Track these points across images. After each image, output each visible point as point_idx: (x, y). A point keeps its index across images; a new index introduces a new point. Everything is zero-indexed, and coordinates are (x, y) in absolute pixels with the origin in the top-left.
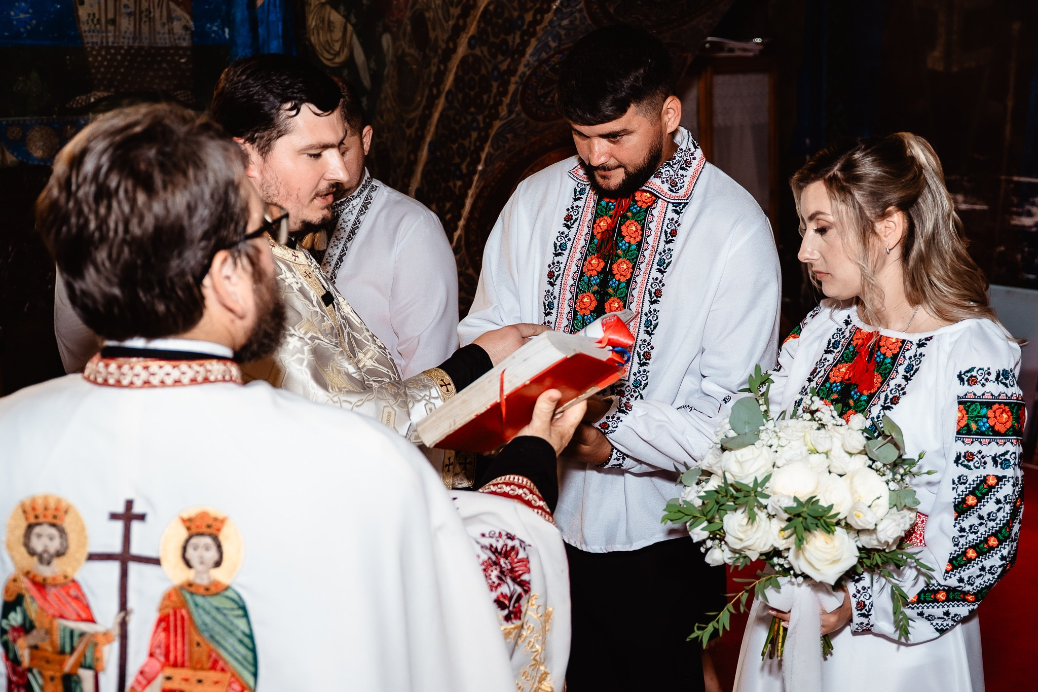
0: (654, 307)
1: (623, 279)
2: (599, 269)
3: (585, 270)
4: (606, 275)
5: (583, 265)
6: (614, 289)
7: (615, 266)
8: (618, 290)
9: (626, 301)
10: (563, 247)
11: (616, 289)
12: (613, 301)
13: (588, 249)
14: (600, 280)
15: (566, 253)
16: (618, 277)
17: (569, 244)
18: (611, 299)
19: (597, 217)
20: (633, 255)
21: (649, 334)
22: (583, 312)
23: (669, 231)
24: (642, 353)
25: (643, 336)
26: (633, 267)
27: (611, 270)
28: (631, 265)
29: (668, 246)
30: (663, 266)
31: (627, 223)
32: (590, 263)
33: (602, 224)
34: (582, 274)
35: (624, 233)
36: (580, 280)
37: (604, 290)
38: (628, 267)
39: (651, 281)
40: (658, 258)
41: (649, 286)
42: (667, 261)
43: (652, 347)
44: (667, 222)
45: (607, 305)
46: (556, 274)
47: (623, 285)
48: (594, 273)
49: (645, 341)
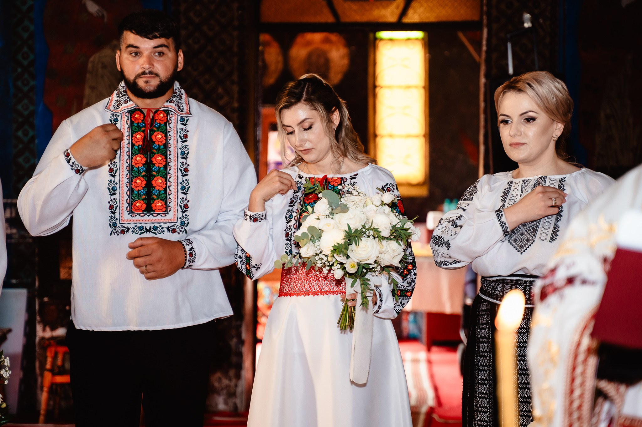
0: (185, 178)
1: (161, 166)
2: (143, 162)
3: (133, 164)
4: (149, 165)
5: (132, 162)
6: (156, 172)
7: (153, 160)
8: (159, 172)
9: (166, 178)
11: (158, 172)
12: (157, 179)
13: (132, 153)
14: (145, 168)
15: (118, 156)
16: (157, 165)
18: (155, 179)
19: (133, 133)
20: (163, 151)
21: (185, 194)
22: (138, 188)
23: (182, 135)
24: (183, 205)
25: (181, 196)
26: (166, 158)
27: (151, 161)
28: (163, 157)
29: (184, 144)
30: (185, 155)
31: (155, 134)
32: (135, 160)
33: (138, 136)
34: (132, 167)
35: (154, 140)
36: (132, 170)
37: (150, 174)
38: (162, 159)
39: (180, 164)
40: (180, 151)
41: (179, 167)
42: (186, 152)
43: (188, 201)
44: (179, 131)
45: (153, 182)
46: (115, 169)
47: (162, 169)
48: (141, 165)
49: (183, 198)
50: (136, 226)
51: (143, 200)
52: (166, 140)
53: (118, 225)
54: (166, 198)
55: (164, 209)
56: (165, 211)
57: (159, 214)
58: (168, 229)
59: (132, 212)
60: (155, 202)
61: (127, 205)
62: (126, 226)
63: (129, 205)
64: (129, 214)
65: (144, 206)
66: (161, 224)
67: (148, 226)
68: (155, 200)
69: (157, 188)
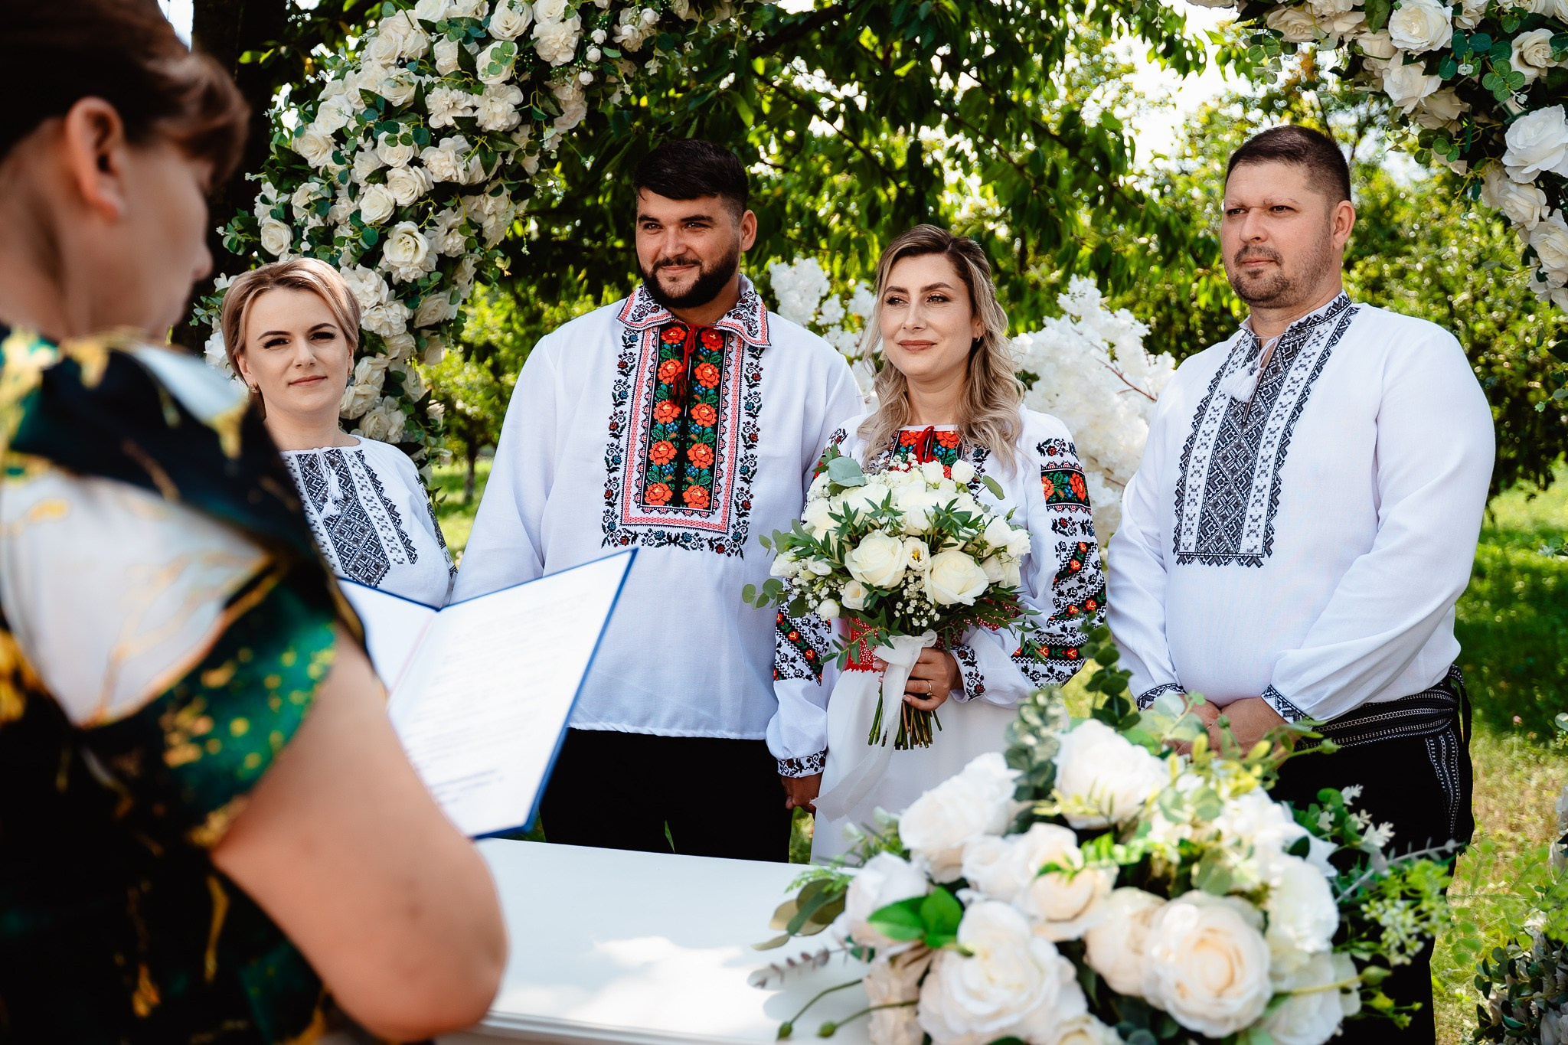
0: (750, 452)
1: (706, 424)
2: (674, 416)
3: (656, 417)
4: (684, 423)
5: (653, 412)
6: (698, 435)
7: (694, 412)
8: (703, 435)
9: (715, 446)
10: (623, 395)
11: (701, 435)
12: (698, 447)
13: (655, 395)
14: (678, 427)
15: (628, 401)
16: (700, 422)
17: (630, 392)
18: (695, 447)
19: (660, 361)
20: (712, 399)
21: (748, 482)
22: (659, 462)
23: (750, 375)
24: (740, 502)
25: (739, 484)
26: (717, 412)
27: (690, 416)
28: (713, 410)
29: (752, 391)
30: (753, 411)
31: (702, 366)
32: (661, 409)
33: (669, 367)
34: (654, 422)
35: (699, 377)
36: (652, 428)
37: (685, 437)
38: (711, 413)
39: (742, 426)
40: (743, 402)
41: (741, 431)
42: (756, 405)
43: (752, 496)
44: (745, 366)
45: (690, 453)
46: (620, 425)
47: (709, 430)
48: (670, 420)
49: (742, 489)
50: (650, 531)
51: (667, 483)
52: (720, 379)
53: (618, 527)
54: (712, 483)
55: (706, 504)
56: (709, 508)
57: (696, 512)
58: (710, 542)
59: (644, 503)
60: (690, 489)
61: (637, 490)
62: (632, 529)
63: (640, 490)
64: (638, 507)
65: (669, 494)
66: (699, 532)
67: (674, 532)
68: (690, 485)
69: (696, 464)
